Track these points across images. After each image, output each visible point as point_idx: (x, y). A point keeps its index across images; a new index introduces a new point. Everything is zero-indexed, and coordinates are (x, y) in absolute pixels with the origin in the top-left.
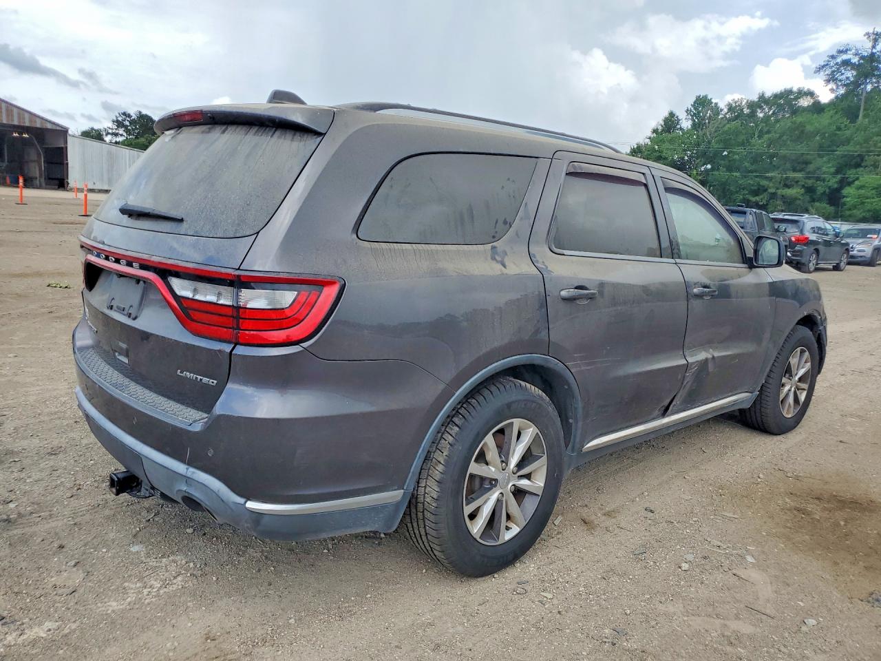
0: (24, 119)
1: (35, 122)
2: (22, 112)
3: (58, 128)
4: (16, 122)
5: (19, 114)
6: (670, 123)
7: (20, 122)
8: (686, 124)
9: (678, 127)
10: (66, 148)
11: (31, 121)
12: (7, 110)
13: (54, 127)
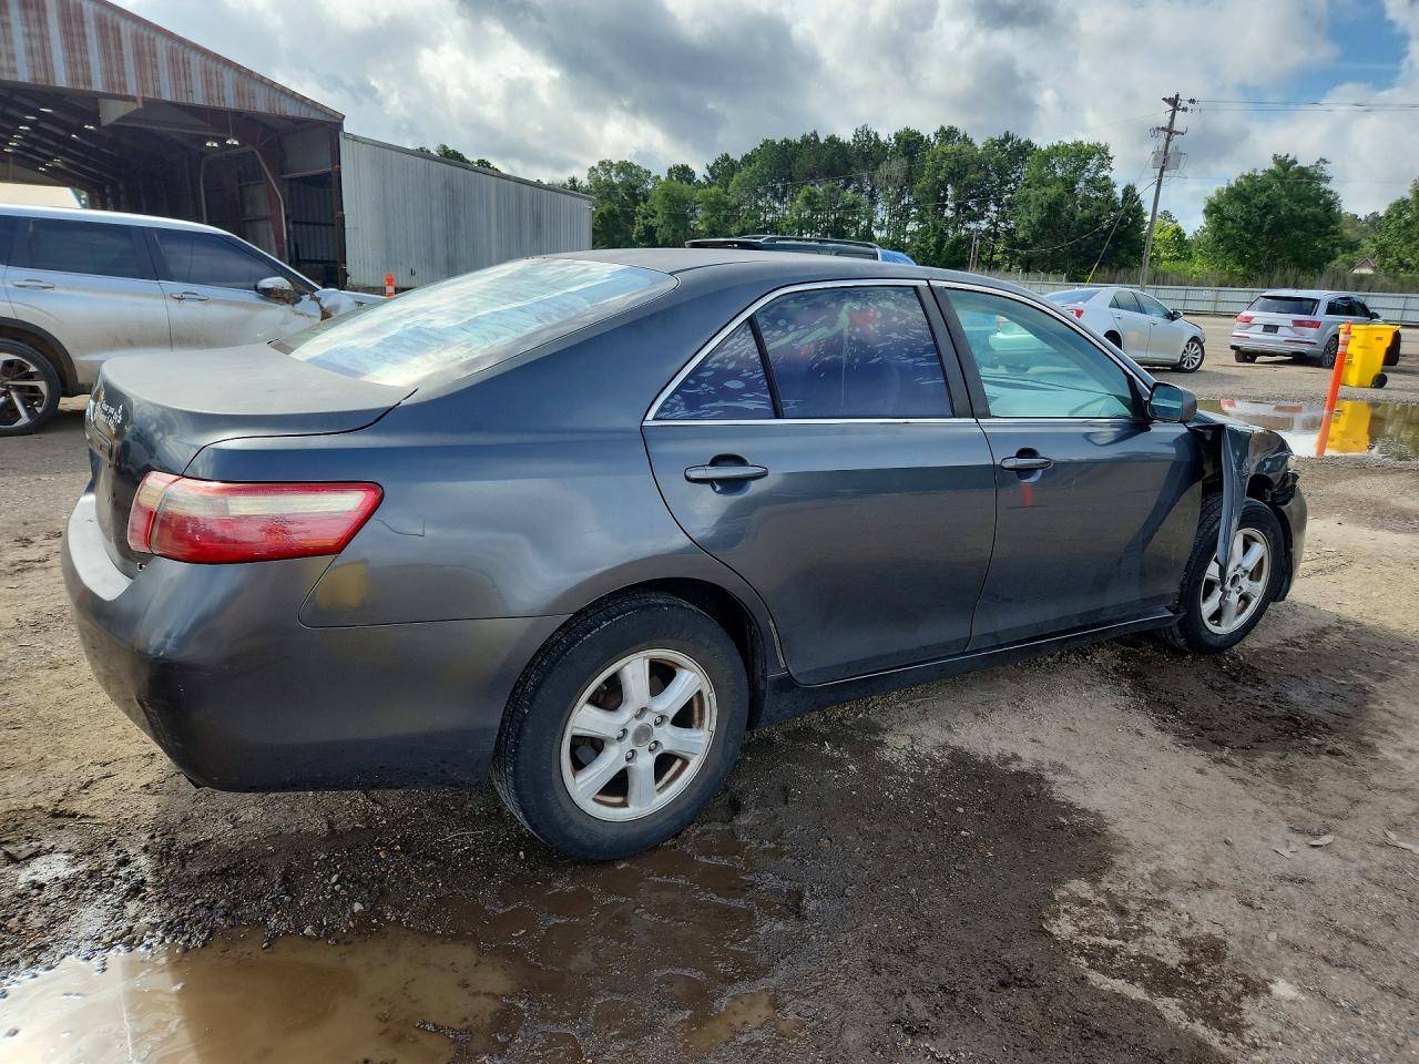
0: (221, 86)
1: (253, 96)
2: (213, 66)
3: (314, 115)
4: (198, 99)
5: (207, 73)
7: (209, 97)
10: (339, 172)
11: (240, 94)
12: (172, 60)
13: (304, 113)
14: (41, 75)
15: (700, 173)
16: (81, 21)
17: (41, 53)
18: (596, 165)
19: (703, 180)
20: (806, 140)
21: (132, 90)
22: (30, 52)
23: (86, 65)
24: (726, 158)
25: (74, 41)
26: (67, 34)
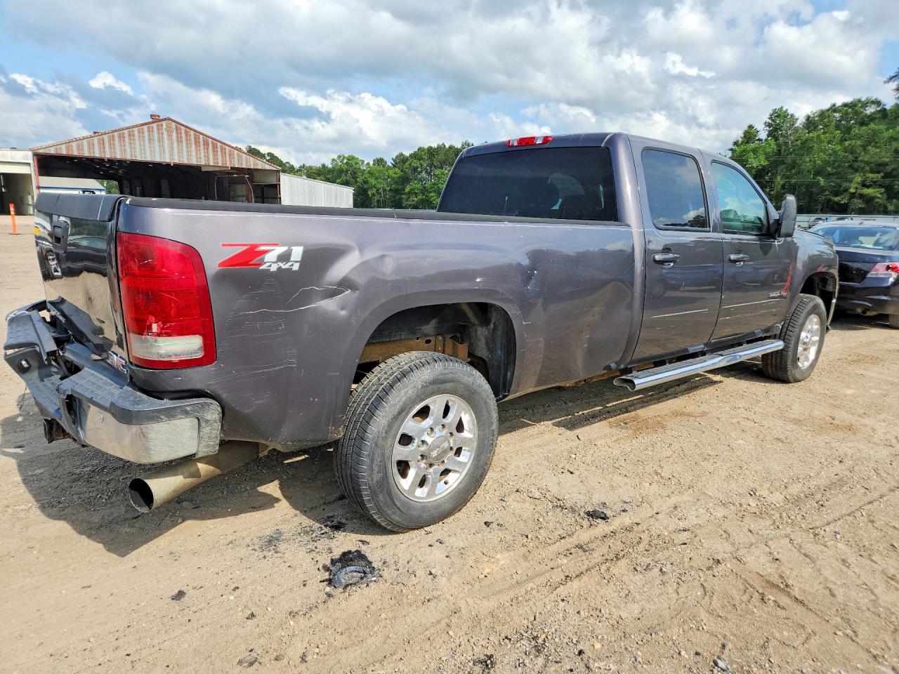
1: (258, 164)
6: (750, 135)
8: (763, 135)
9: (757, 138)
10: (279, 185)
11: (254, 164)
14: (207, 163)
15: (389, 163)
16: (217, 147)
17: (207, 157)
18: (336, 157)
19: (391, 165)
20: (439, 148)
21: (228, 165)
22: (205, 156)
23: (217, 159)
24: (401, 155)
25: (215, 151)
26: (214, 151)
